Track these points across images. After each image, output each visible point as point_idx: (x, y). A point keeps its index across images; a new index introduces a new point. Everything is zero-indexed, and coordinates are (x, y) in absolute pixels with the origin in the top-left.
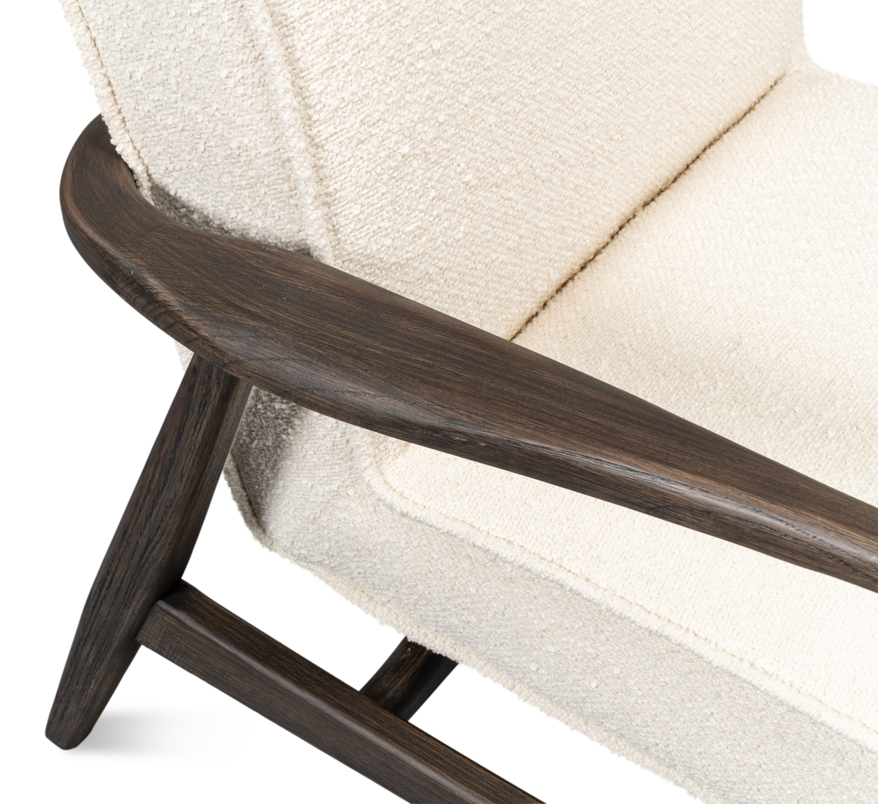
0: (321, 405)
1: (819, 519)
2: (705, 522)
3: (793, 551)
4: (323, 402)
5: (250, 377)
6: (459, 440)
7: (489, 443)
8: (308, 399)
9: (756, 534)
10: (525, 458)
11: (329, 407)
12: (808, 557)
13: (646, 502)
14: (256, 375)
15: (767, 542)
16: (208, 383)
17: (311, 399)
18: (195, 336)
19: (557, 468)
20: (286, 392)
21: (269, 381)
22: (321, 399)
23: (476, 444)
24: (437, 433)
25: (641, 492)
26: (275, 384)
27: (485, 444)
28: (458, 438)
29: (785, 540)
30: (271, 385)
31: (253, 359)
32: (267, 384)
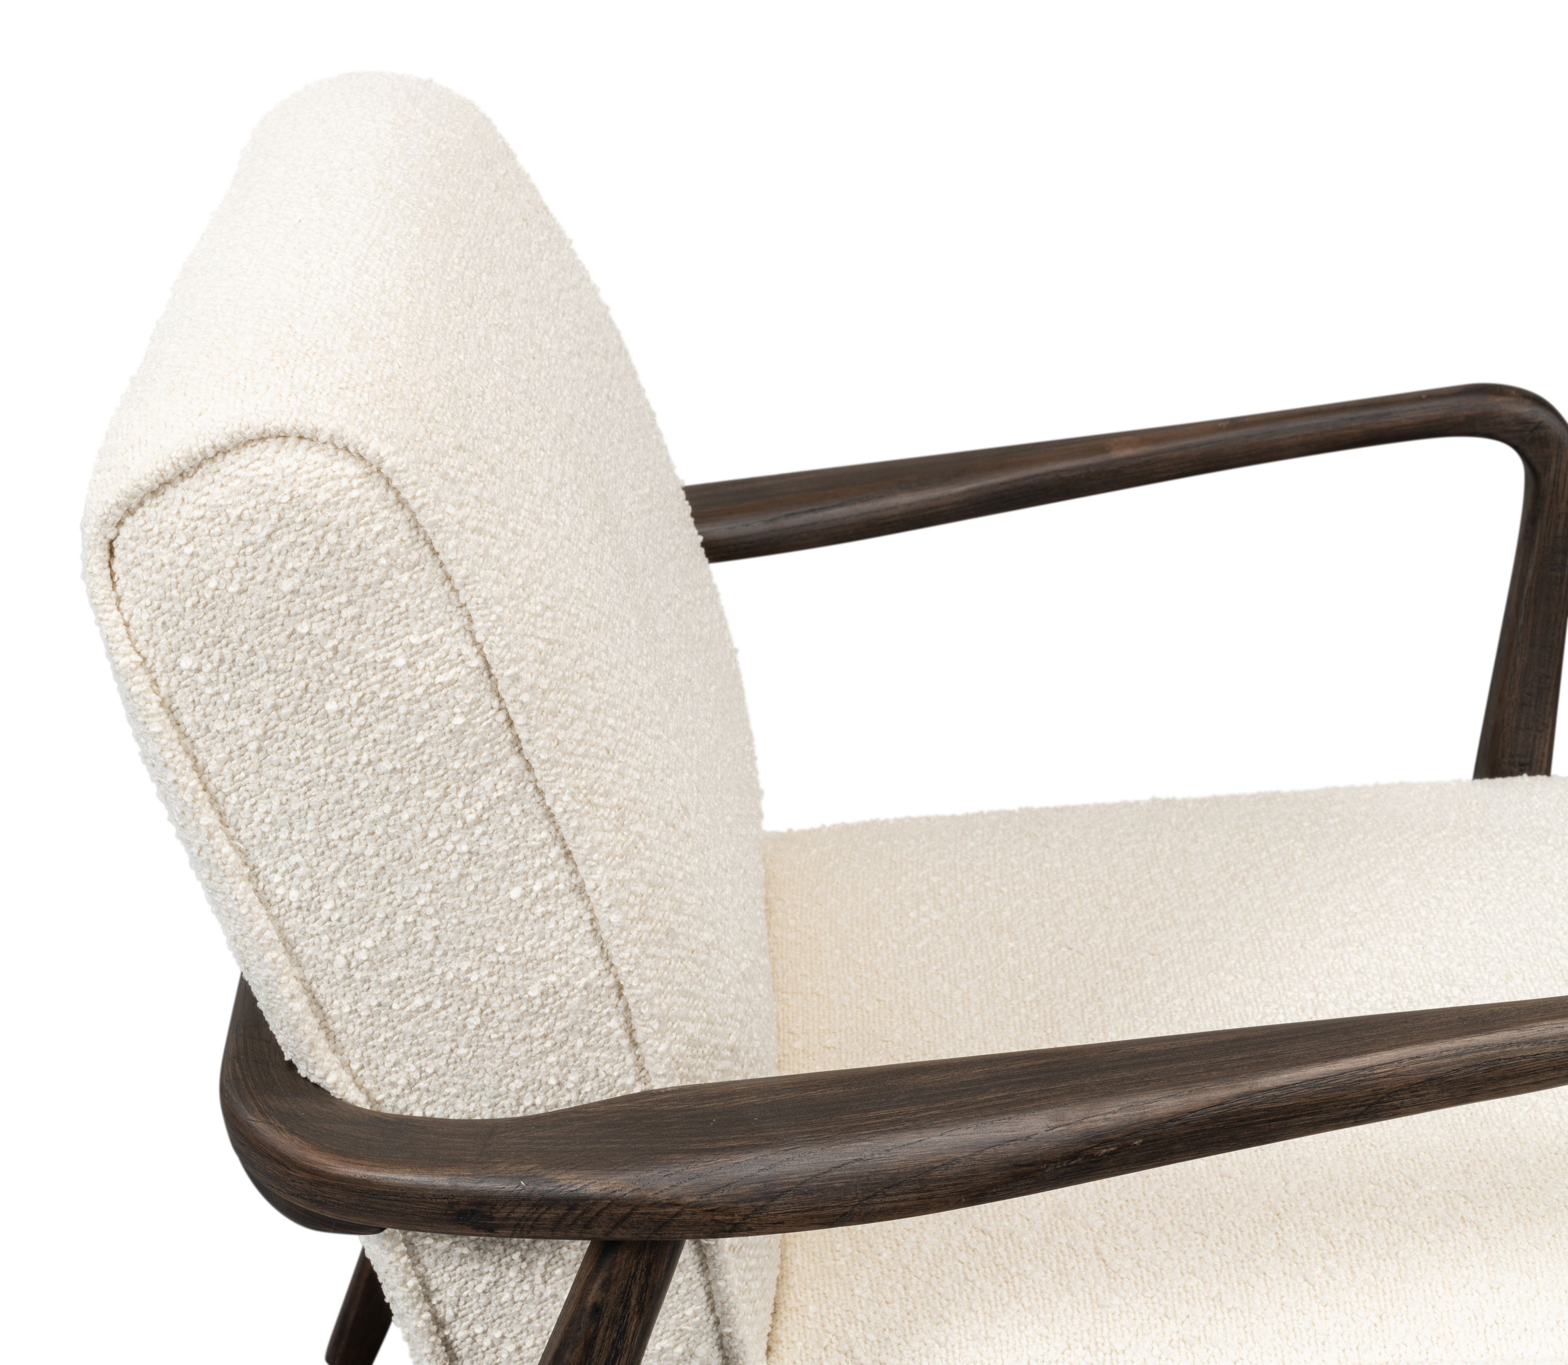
0: (903, 1204)
1: (1545, 1023)
2: (1428, 1094)
3: (1535, 1072)
4: (904, 1200)
5: (783, 1223)
6: (1106, 1153)
7: (1145, 1136)
8: (882, 1206)
9: (1490, 1075)
10: (1196, 1132)
11: (915, 1202)
12: (1554, 1069)
13: (1354, 1107)
14: (791, 1215)
15: (1505, 1078)
16: (623, 1317)
17: (886, 1205)
18: (676, 1209)
19: (1238, 1124)
20: (845, 1214)
21: (815, 1213)
22: (901, 1197)
23: (1129, 1145)
24: (1075, 1158)
25: (1347, 1097)
26: (825, 1212)
27: (1141, 1141)
28: (1105, 1151)
29: (1524, 1063)
30: (818, 1217)
31: (778, 1196)
32: (811, 1217)
